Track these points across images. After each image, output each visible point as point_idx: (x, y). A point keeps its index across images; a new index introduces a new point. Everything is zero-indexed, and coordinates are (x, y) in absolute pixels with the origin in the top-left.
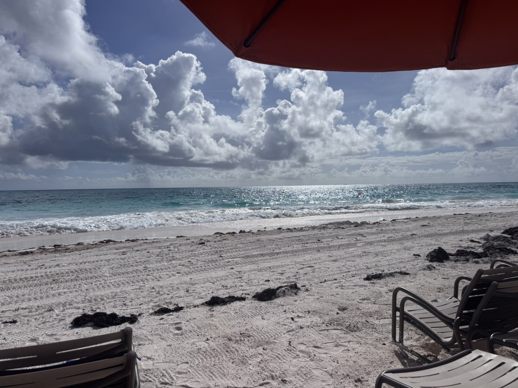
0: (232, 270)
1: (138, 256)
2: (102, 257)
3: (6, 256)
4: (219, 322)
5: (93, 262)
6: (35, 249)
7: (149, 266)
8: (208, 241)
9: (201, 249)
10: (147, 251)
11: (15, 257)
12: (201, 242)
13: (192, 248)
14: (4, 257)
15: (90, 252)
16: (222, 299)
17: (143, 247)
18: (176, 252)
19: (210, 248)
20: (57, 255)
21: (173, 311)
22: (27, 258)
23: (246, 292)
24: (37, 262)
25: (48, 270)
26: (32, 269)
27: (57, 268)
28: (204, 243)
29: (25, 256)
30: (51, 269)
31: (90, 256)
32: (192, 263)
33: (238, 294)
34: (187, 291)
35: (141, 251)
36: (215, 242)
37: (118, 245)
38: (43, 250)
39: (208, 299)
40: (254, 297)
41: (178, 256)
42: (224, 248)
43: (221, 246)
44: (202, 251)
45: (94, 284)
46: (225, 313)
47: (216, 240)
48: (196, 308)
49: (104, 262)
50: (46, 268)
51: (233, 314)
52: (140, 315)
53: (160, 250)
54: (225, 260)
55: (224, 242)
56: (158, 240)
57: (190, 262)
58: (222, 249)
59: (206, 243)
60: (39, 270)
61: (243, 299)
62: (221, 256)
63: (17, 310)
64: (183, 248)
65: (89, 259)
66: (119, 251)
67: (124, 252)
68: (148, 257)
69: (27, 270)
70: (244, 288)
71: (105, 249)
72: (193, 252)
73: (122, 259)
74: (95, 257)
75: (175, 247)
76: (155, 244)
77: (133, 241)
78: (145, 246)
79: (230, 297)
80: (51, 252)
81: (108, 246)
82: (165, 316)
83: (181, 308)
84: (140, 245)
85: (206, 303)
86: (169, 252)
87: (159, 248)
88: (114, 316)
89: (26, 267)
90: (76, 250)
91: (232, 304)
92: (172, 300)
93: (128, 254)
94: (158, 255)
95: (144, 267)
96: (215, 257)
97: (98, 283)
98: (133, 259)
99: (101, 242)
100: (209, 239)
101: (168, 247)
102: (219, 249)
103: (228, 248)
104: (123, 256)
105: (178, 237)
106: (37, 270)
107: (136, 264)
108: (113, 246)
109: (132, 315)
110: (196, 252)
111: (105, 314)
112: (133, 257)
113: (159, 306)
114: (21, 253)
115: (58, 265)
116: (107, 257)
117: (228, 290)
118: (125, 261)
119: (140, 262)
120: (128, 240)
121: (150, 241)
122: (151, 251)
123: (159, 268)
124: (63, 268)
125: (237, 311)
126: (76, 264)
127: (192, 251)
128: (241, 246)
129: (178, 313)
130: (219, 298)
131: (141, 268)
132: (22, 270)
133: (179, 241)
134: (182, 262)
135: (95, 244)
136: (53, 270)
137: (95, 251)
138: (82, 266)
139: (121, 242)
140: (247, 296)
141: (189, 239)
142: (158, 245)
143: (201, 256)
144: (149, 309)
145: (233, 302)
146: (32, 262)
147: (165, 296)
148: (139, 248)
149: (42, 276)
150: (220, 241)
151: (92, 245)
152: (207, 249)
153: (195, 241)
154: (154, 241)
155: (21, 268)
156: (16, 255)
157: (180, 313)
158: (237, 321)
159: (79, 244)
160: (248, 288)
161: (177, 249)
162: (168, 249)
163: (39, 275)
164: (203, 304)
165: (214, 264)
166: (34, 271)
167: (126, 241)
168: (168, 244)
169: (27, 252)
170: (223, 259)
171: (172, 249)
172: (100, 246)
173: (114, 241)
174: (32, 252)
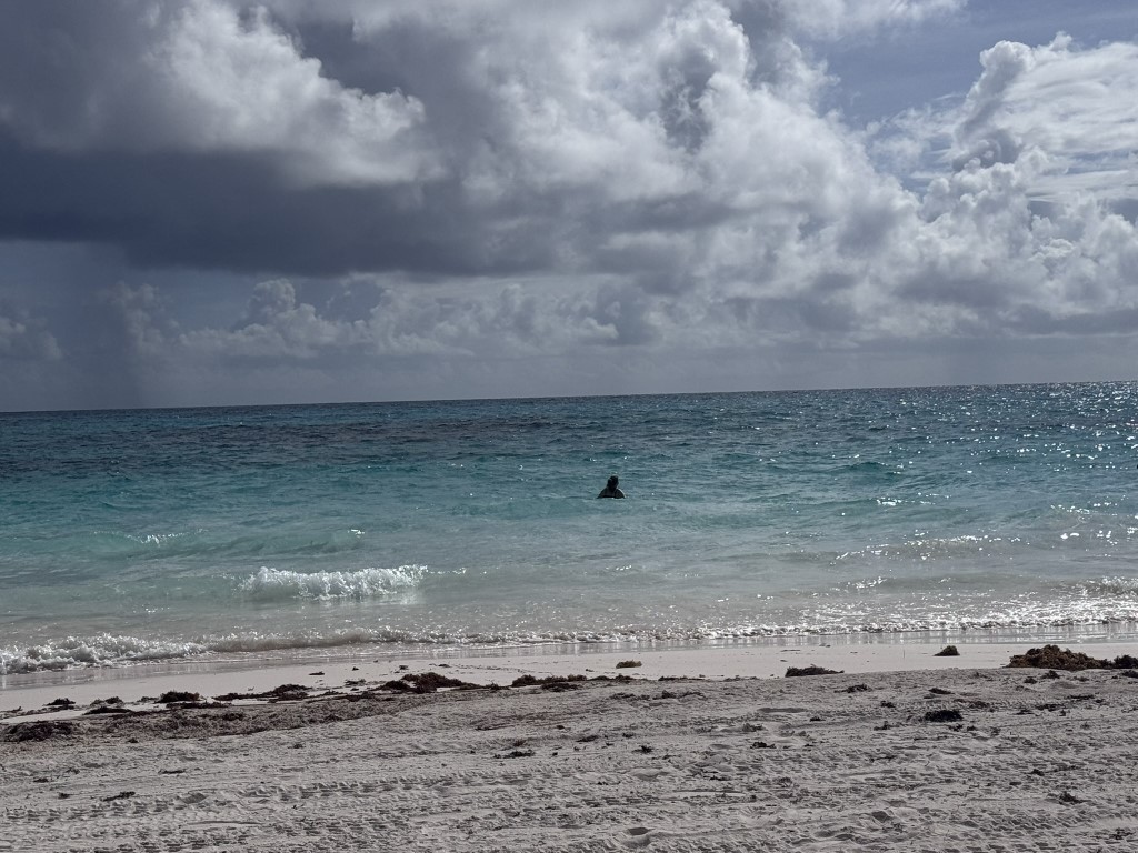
1: (592, 769)
2: (412, 767)
5: (367, 788)
6: (78, 714)
7: (658, 828)
8: (980, 705)
9: (938, 752)
10: (635, 744)
12: (934, 708)
13: (888, 740)
15: (346, 737)
17: (612, 722)
18: (798, 760)
19: (992, 743)
20: (188, 745)
22: (50, 756)
24: (94, 777)
25: (154, 822)
26: (77, 815)
27: (194, 814)
28: (954, 715)
29: (39, 745)
30: (168, 817)
32: (898, 827)
35: (608, 738)
36: (1024, 711)
37: (482, 706)
38: (113, 715)
41: (806, 778)
42: (1079, 749)
43: (1061, 735)
44: (946, 761)
47: (1029, 700)
49: (419, 790)
50: (140, 810)
53: (705, 743)
54: (1100, 825)
55: (1079, 712)
56: (692, 687)
57: (880, 816)
58: (1070, 754)
59: (968, 717)
60: (109, 820)
62: (1067, 798)
64: (835, 737)
65: (343, 773)
66: (491, 735)
67: (519, 744)
68: (642, 777)
69: (53, 817)
71: (418, 723)
72: (893, 765)
73: (510, 779)
74: (375, 763)
75: (786, 730)
76: (673, 708)
77: (555, 684)
78: (624, 717)
80: (158, 731)
81: (435, 709)
84: (600, 708)
86: (756, 752)
87: (703, 728)
89: (46, 801)
90: (276, 722)
93: (542, 754)
94: (698, 770)
95: (634, 832)
96: (1030, 801)
98: (567, 784)
99: (391, 685)
100: (984, 690)
101: (747, 729)
102: (1054, 755)
103: (1108, 750)
104: (515, 766)
105: (792, 672)
106: (100, 821)
107: (587, 809)
108: (457, 708)
110: (911, 767)
112: (566, 774)
114: (15, 730)
115: (196, 799)
116: (433, 768)
118: (529, 789)
119: (610, 801)
120: (528, 680)
121: (649, 690)
122: (658, 744)
124: (223, 813)
126: (285, 798)
127: (890, 758)
132: (32, 816)
133: (804, 698)
134: (841, 817)
135: (366, 695)
136: (174, 819)
137: (367, 732)
138: (313, 808)
139: (495, 688)
141: (863, 688)
142: (694, 712)
143: (947, 789)
146: (73, 778)
148: (594, 725)
150: (1052, 707)
151: (351, 698)
152: (979, 750)
153: (903, 699)
154: (671, 688)
155: (27, 805)
159: (282, 693)
161: (799, 743)
162: (753, 737)
166: (90, 825)
167: (517, 683)
168: (749, 708)
169: (43, 725)
170: (1083, 818)
171: (771, 738)
172: (392, 706)
173: (456, 683)
174: (65, 728)
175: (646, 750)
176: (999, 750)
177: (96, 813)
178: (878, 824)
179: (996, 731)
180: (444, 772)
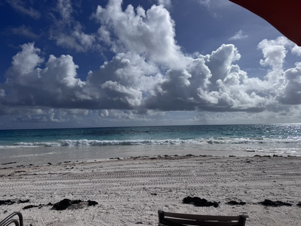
0: (274, 183)
1: (209, 166)
2: (190, 164)
3: (145, 159)
4: (274, 218)
5: (186, 167)
6: (157, 157)
7: (217, 173)
8: (252, 161)
9: (248, 166)
10: (214, 164)
11: (149, 160)
12: (247, 161)
13: (242, 164)
14: (145, 160)
15: (183, 161)
16: (273, 202)
17: (211, 161)
18: (232, 166)
19: (254, 165)
20: (168, 161)
21: (240, 204)
22: (155, 161)
23: (290, 200)
24: (159, 164)
26: (158, 167)
27: (169, 168)
28: (249, 162)
29: (153, 160)
30: (166, 168)
31: (184, 163)
32: (245, 175)
33: (284, 200)
34: (246, 192)
35: (211, 163)
36: (258, 162)
37: (197, 158)
38: (160, 157)
39: (263, 200)
40: (298, 205)
41: (233, 168)
42: (265, 166)
43: (262, 165)
44: (249, 167)
45: (189, 179)
46: (277, 212)
47: (258, 161)
48: (255, 205)
49: (191, 167)
50: (164, 167)
51: (284, 214)
52: (219, 202)
53: (222, 164)
54: (268, 175)
55: (264, 162)
56: (219, 157)
57: (242, 173)
58: (264, 167)
59: (251, 162)
61: (289, 205)
62: (264, 172)
63: (155, 188)
64: (236, 164)
65: (183, 165)
66: (198, 162)
67: (201, 163)
68: (215, 167)
69: (156, 167)
70: (288, 197)
71: (190, 160)
72: (243, 167)
73: (201, 167)
74: (186, 164)
75: (230, 163)
76: (218, 160)
77: (204, 156)
78: (212, 160)
79: (278, 202)
80: (164, 159)
81: (192, 158)
82: (235, 206)
83: (244, 203)
84: (209, 159)
85: (262, 203)
86: (227, 165)
87: (221, 162)
88: (204, 200)
89: (155, 166)
90: (176, 159)
91: (281, 207)
92: (237, 197)
93: (204, 164)
94: (221, 167)
95: (215, 173)
96: (260, 172)
97: (191, 179)
98: (207, 168)
99: (187, 155)
100: (253, 159)
101: (226, 162)
102: (262, 167)
103: (268, 167)
104: (201, 165)
105: (230, 156)
107: (209, 170)
108: (194, 158)
109: (214, 202)
110: (245, 168)
111: (200, 198)
112: (207, 166)
113: (229, 199)
114: (151, 158)
115: (169, 166)
116: (193, 165)
117: (276, 197)
118: (203, 168)
119: (212, 170)
120: (201, 156)
121: (214, 157)
122: (216, 164)
123: (224, 175)
124: (172, 168)
125: (287, 213)
126: (178, 167)
127: (243, 166)
128: (278, 166)
129: (243, 206)
130: (271, 201)
131: (213, 173)
132: (154, 167)
133: (232, 159)
134: (238, 173)
135: (184, 156)
137: (185, 160)
138: (181, 168)
139: (197, 156)
140: (292, 203)
141: (239, 158)
142: (220, 160)
143: (250, 170)
144: (224, 200)
145: (281, 205)
146: (157, 164)
147: (232, 194)
148: (209, 161)
149: (163, 172)
150: (261, 161)
152: (253, 166)
153: (243, 160)
154: (217, 157)
155: (153, 166)
156: (149, 159)
157: (244, 206)
158: (289, 220)
159: (176, 156)
160: (291, 198)
161: (232, 164)
162: (227, 163)
163: (161, 171)
164: (259, 203)
165: (260, 177)
166: (159, 169)
167: (200, 156)
168: (226, 160)
169: (154, 158)
170: (266, 174)
171: (229, 164)
172: (187, 158)
173: (193, 155)
174: (156, 158)
175: (215, 164)
176: (255, 166)
177: (160, 167)
178: (242, 174)
179: (255, 164)
180: (194, 165)
